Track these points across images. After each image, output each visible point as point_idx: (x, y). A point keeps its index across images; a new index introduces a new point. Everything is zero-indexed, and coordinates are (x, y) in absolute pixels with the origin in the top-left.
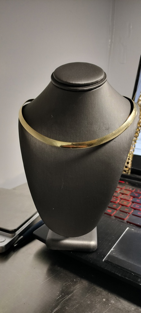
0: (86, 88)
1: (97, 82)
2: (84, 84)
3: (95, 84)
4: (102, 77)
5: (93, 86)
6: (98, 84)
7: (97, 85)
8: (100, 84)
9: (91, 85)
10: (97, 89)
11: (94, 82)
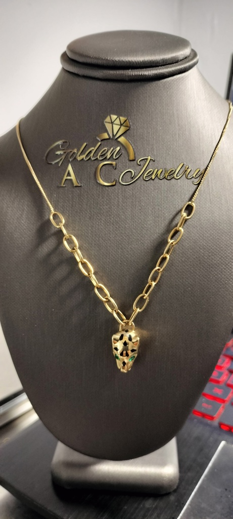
0: (148, 71)
1: (175, 61)
2: (144, 62)
3: (171, 65)
4: (186, 52)
5: (167, 68)
6: (179, 65)
7: (175, 66)
8: (182, 64)
9: (161, 66)
10: (175, 77)
11: (169, 59)
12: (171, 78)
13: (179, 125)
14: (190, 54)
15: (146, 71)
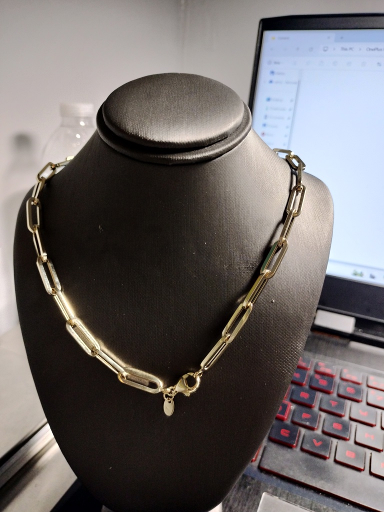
0: (193, 154)
1: (223, 138)
2: (188, 144)
3: (218, 144)
5: (214, 149)
7: (223, 145)
9: (207, 146)
10: (223, 156)
11: (217, 138)
12: (219, 158)
13: (226, 208)
14: (242, 122)
15: (190, 155)
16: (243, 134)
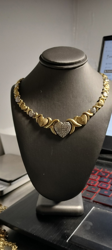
0: (71, 66)
2: (69, 63)
4: (83, 58)
7: (79, 64)
8: (82, 63)
10: (80, 67)
11: (78, 62)
12: (78, 68)
16: (85, 61)
